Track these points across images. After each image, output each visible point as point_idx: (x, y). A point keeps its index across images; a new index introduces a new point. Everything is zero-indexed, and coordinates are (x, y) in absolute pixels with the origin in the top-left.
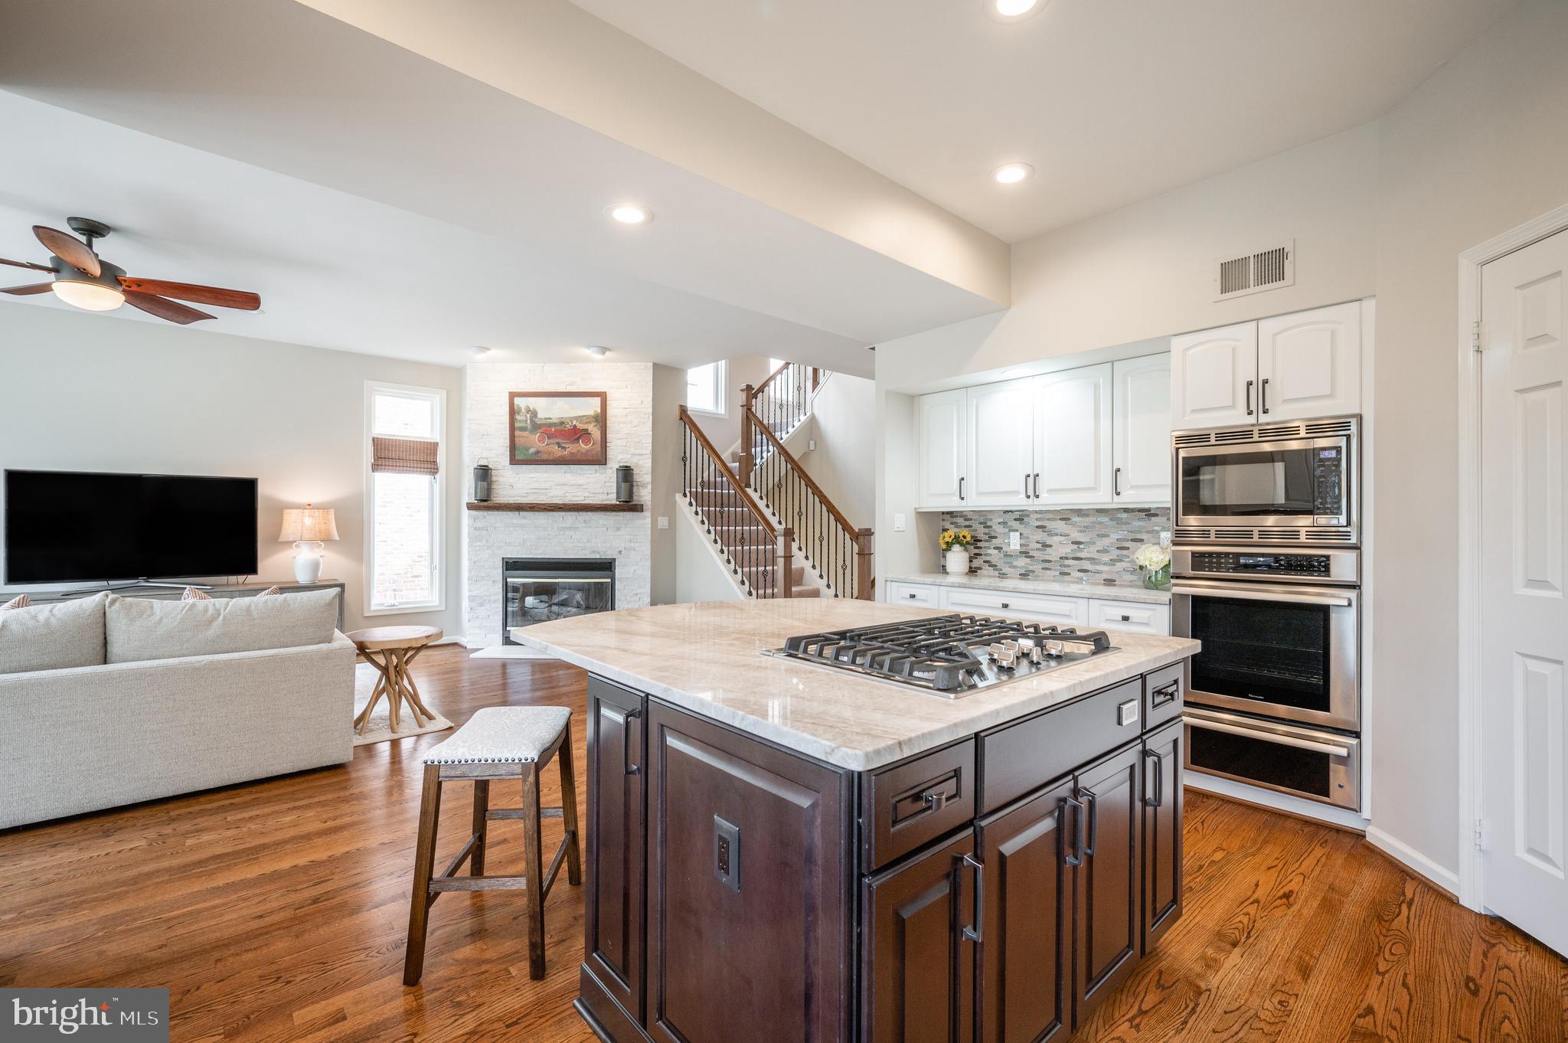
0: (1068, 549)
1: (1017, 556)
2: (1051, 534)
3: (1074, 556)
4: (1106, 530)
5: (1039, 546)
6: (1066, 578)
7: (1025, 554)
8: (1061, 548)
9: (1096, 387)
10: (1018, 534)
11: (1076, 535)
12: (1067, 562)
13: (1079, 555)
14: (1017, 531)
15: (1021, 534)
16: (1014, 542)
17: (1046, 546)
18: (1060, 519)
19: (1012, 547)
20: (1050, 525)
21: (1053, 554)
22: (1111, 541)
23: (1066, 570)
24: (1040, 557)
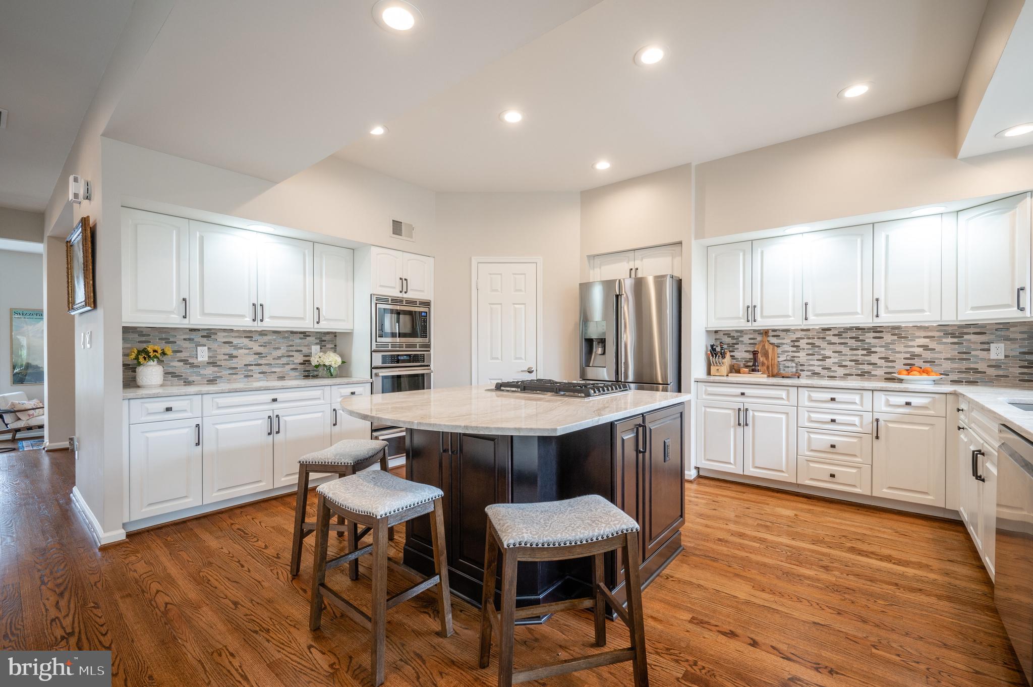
0: (251, 359)
1: (204, 367)
2: (237, 348)
3: (256, 363)
4: (279, 345)
5: (227, 357)
6: (250, 379)
7: (212, 363)
8: (244, 357)
9: (304, 255)
10: (206, 348)
11: (257, 348)
12: (250, 368)
13: (260, 362)
14: (205, 346)
15: (209, 348)
16: (203, 354)
17: (232, 357)
18: (245, 337)
19: (200, 359)
20: (235, 341)
21: (238, 363)
22: (283, 352)
23: (250, 374)
24: (227, 365)
